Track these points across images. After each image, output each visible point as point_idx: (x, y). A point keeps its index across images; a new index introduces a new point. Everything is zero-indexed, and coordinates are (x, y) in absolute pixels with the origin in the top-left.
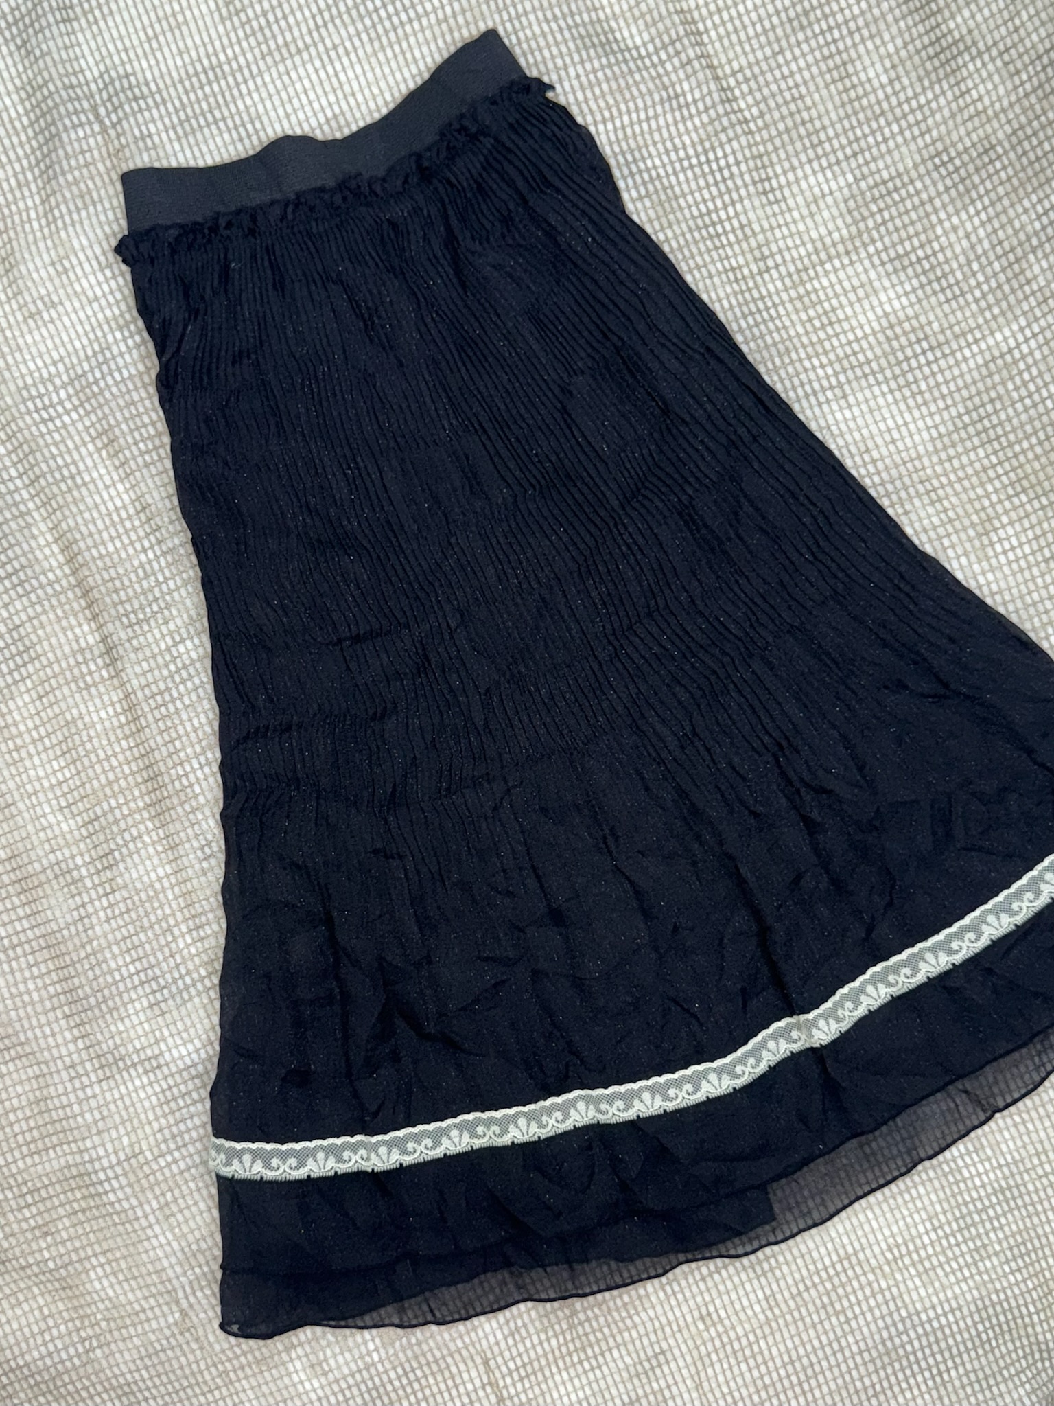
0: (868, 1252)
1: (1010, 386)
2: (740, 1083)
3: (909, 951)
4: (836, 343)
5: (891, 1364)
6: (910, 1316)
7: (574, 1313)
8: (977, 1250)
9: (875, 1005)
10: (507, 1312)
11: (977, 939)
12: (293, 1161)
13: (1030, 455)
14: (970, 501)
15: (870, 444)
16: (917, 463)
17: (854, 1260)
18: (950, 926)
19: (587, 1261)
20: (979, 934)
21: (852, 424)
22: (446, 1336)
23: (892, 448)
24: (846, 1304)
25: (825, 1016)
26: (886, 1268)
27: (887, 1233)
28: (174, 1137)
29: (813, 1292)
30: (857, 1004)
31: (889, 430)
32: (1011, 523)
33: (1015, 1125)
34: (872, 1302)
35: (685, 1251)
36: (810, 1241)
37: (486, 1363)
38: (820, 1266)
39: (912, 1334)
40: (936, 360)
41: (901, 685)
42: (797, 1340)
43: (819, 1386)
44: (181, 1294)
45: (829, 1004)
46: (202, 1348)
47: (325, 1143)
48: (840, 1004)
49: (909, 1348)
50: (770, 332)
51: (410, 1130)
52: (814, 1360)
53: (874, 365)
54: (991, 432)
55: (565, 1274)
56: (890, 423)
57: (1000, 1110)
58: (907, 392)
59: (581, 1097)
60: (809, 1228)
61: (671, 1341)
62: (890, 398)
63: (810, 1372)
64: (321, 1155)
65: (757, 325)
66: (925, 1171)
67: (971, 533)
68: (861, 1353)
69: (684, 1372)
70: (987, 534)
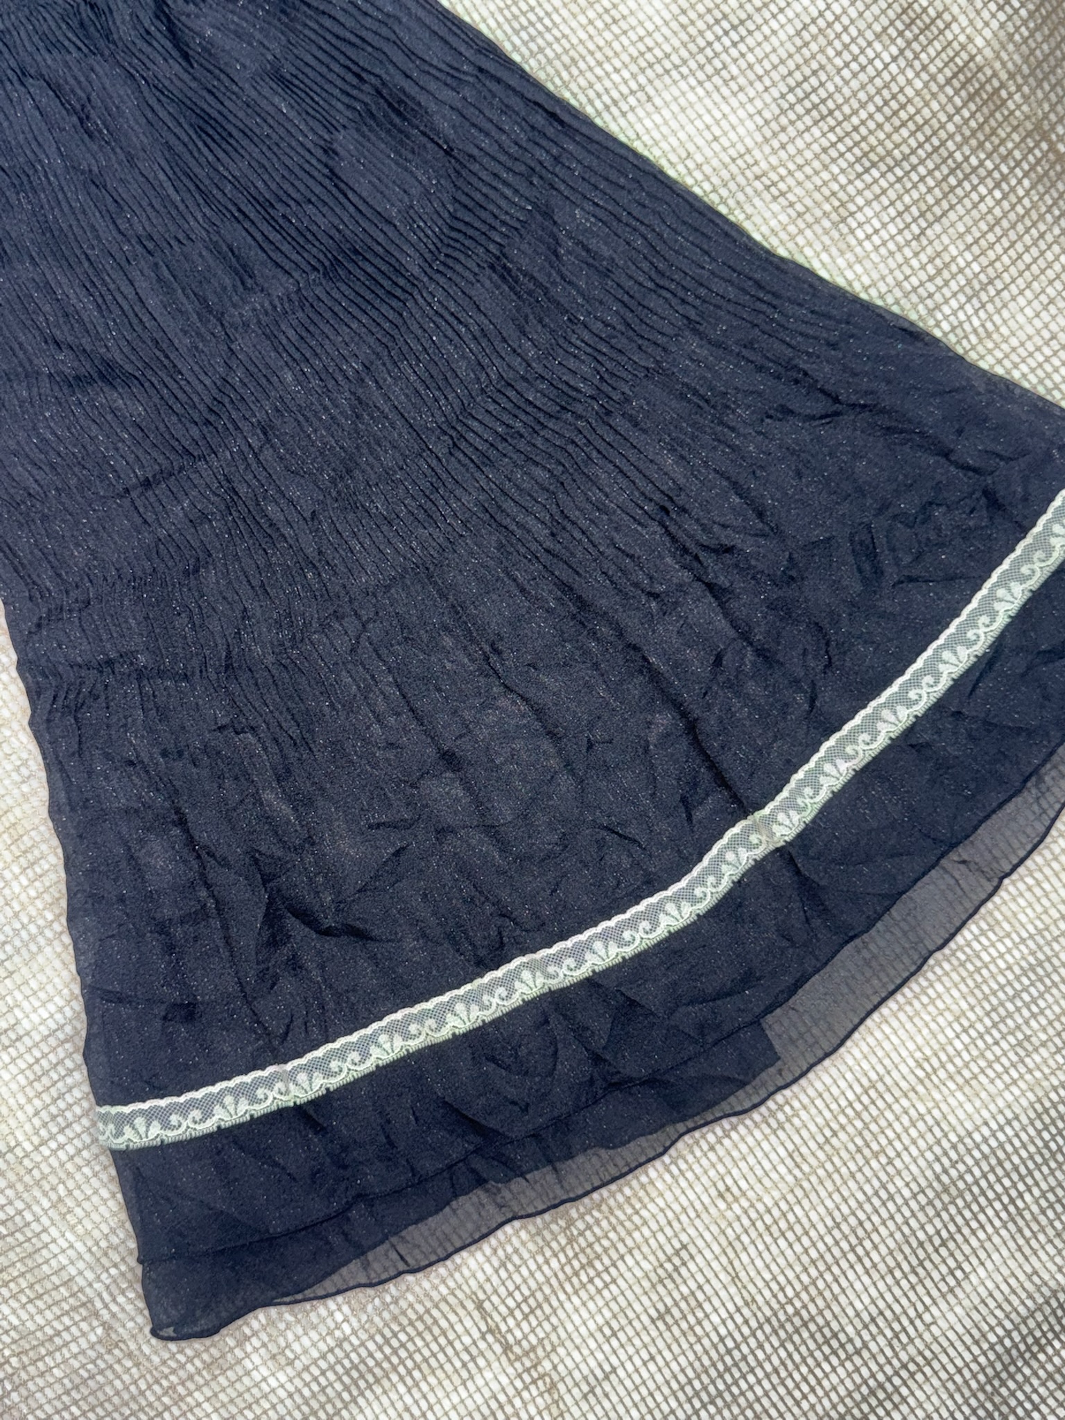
0: (895, 1074)
1: (831, 52)
2: (702, 907)
3: (862, 713)
4: (626, 42)
5: (953, 1202)
6: (961, 1140)
7: (571, 1223)
8: (1020, 1044)
9: (838, 784)
10: (492, 1240)
11: (936, 682)
12: (196, 1114)
13: (872, 125)
14: (818, 189)
15: (692, 149)
16: (747, 157)
17: (880, 1086)
18: (902, 673)
19: (570, 1156)
20: (937, 676)
21: (664, 129)
22: (426, 1285)
23: (715, 145)
24: (884, 1141)
25: (785, 807)
26: (920, 1088)
27: (911, 1046)
28: (53, 1118)
29: (842, 1135)
30: (817, 788)
31: (708, 127)
32: (868, 203)
33: (1029, 889)
34: (914, 1133)
35: (683, 1119)
36: (825, 1077)
37: (479, 1306)
38: (843, 1103)
39: (970, 1162)
40: (742, 39)
41: (787, 412)
42: (836, 1196)
43: (876, 1247)
44: (99, 1305)
45: (785, 793)
46: (137, 1365)
47: (231, 1084)
48: (798, 791)
49: (969, 1178)
50: (550, 45)
51: (330, 1046)
52: (862, 1216)
53: (675, 58)
54: (822, 107)
55: (551, 1178)
56: (708, 119)
57: (1008, 875)
58: (719, 82)
59: (523, 965)
60: (820, 1060)
61: (692, 1231)
62: (700, 91)
63: (860, 1232)
64: (229, 1100)
65: (532, 39)
66: (939, 966)
67: (826, 224)
68: (915, 1196)
69: (715, 1264)
70: (843, 220)
